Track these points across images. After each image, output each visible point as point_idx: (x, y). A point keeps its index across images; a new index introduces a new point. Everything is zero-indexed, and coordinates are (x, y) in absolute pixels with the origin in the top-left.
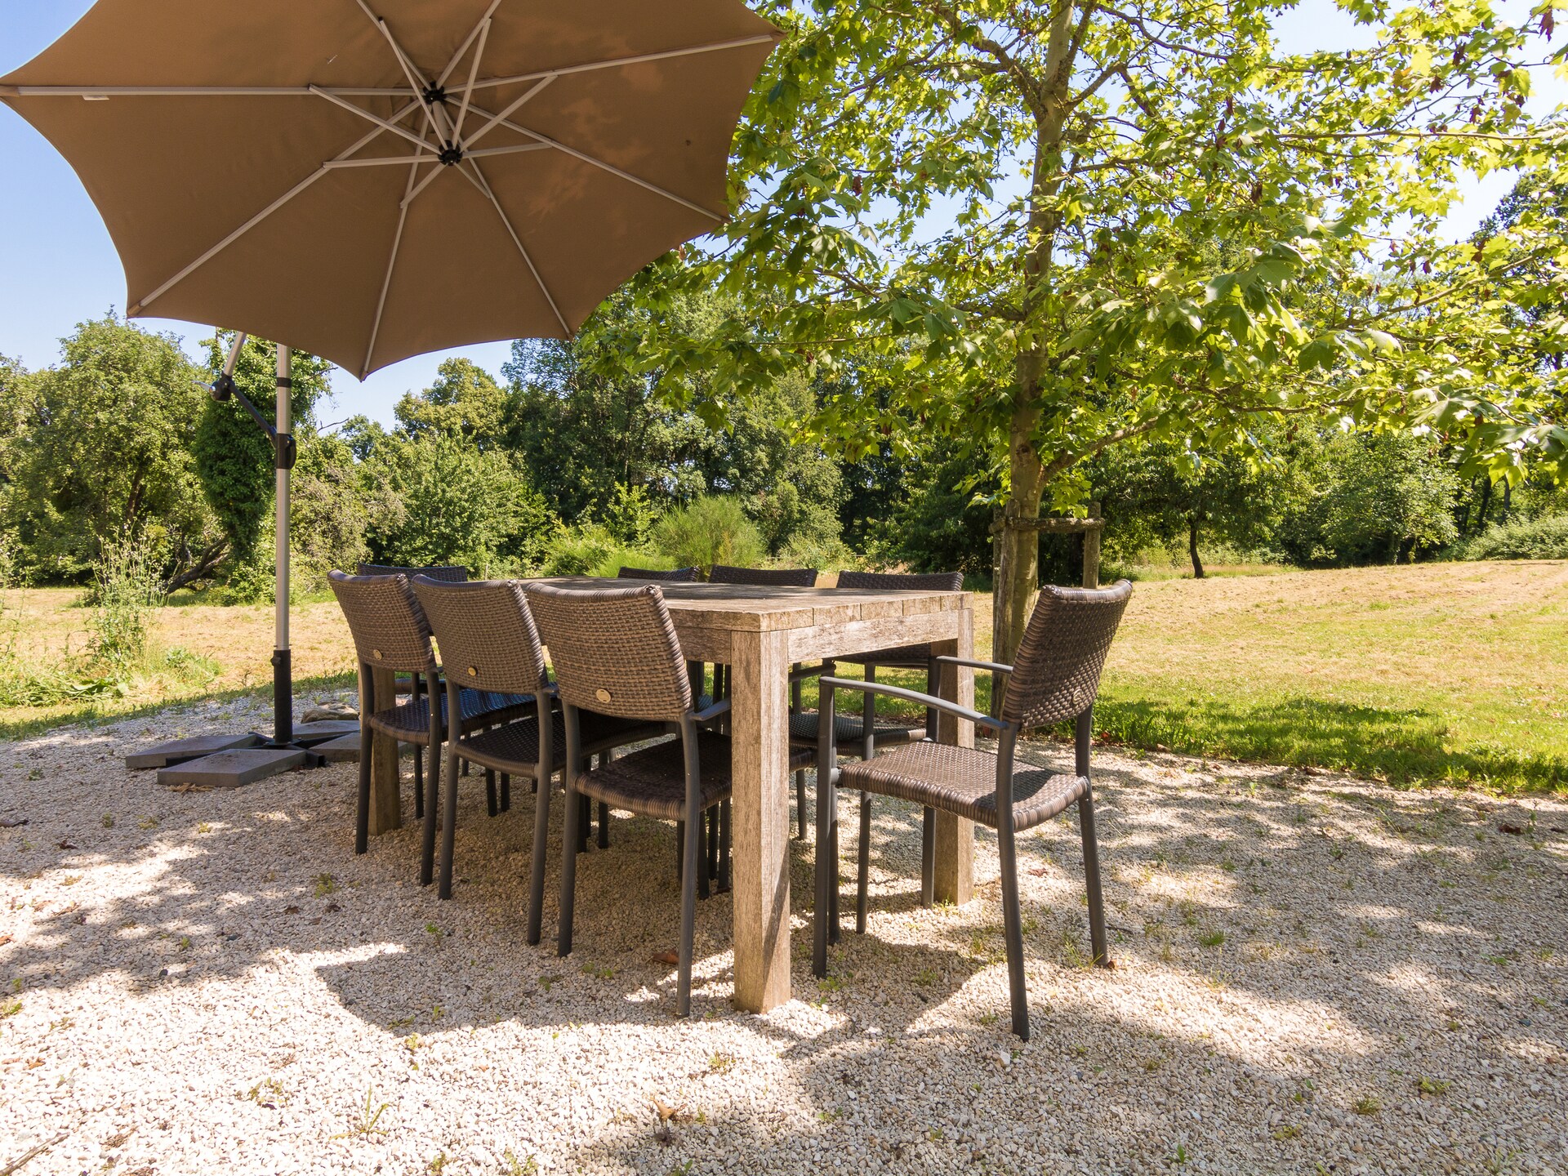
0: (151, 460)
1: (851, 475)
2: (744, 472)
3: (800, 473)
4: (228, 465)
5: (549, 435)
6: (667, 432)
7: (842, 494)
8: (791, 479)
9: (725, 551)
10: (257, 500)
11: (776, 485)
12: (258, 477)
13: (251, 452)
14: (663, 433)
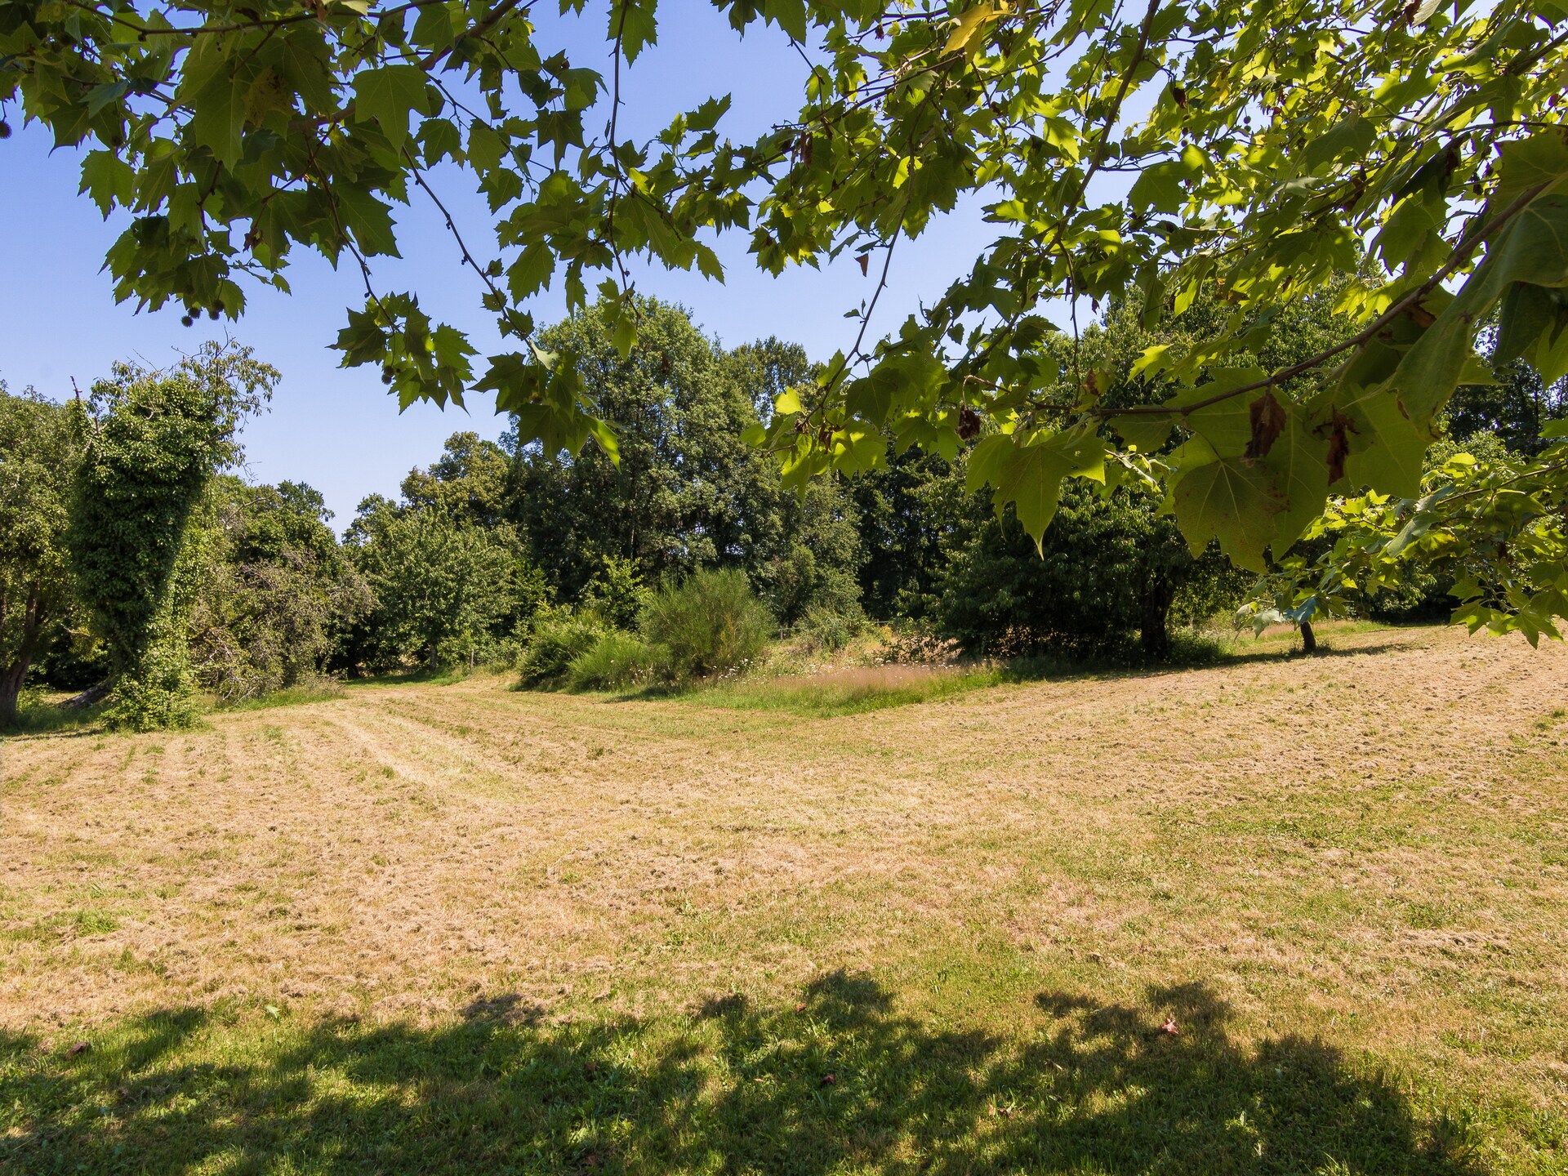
0: (41, 551)
1: (869, 536)
2: (757, 537)
3: (816, 536)
4: (101, 556)
5: (549, 506)
6: (674, 498)
7: (860, 557)
8: (806, 543)
9: (728, 636)
10: (140, 597)
11: (791, 549)
12: (140, 569)
13: (129, 539)
14: (670, 499)
